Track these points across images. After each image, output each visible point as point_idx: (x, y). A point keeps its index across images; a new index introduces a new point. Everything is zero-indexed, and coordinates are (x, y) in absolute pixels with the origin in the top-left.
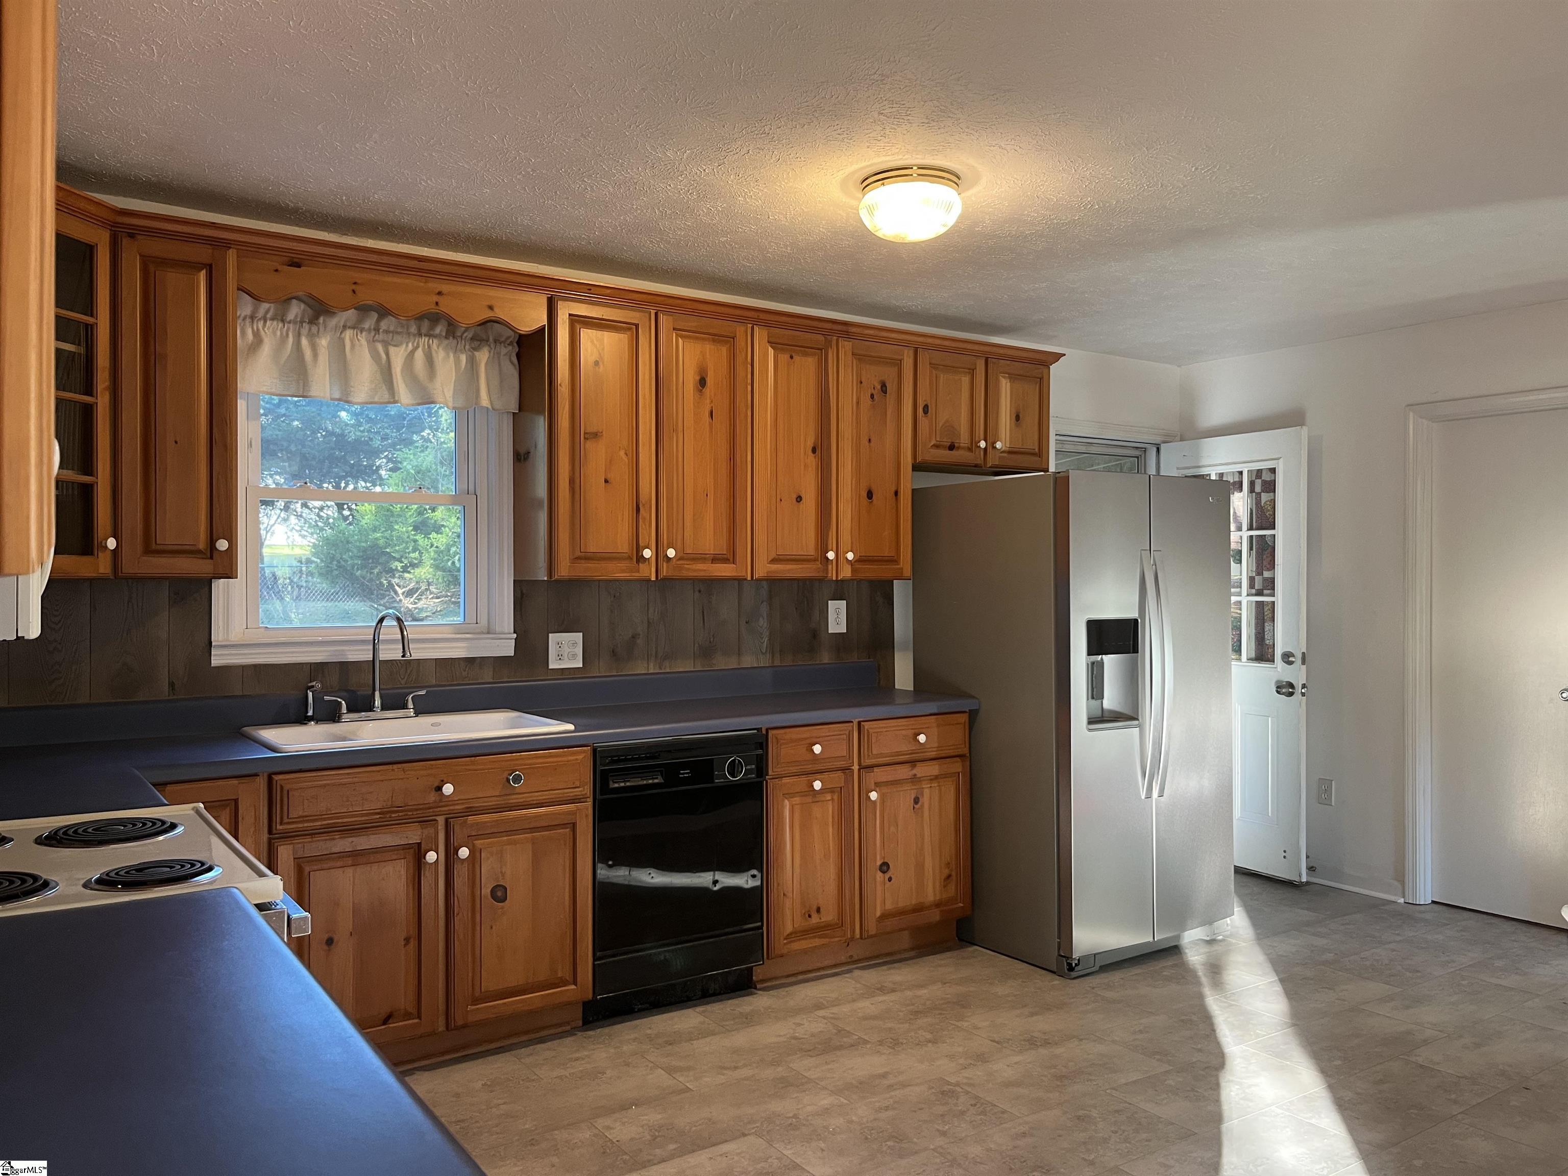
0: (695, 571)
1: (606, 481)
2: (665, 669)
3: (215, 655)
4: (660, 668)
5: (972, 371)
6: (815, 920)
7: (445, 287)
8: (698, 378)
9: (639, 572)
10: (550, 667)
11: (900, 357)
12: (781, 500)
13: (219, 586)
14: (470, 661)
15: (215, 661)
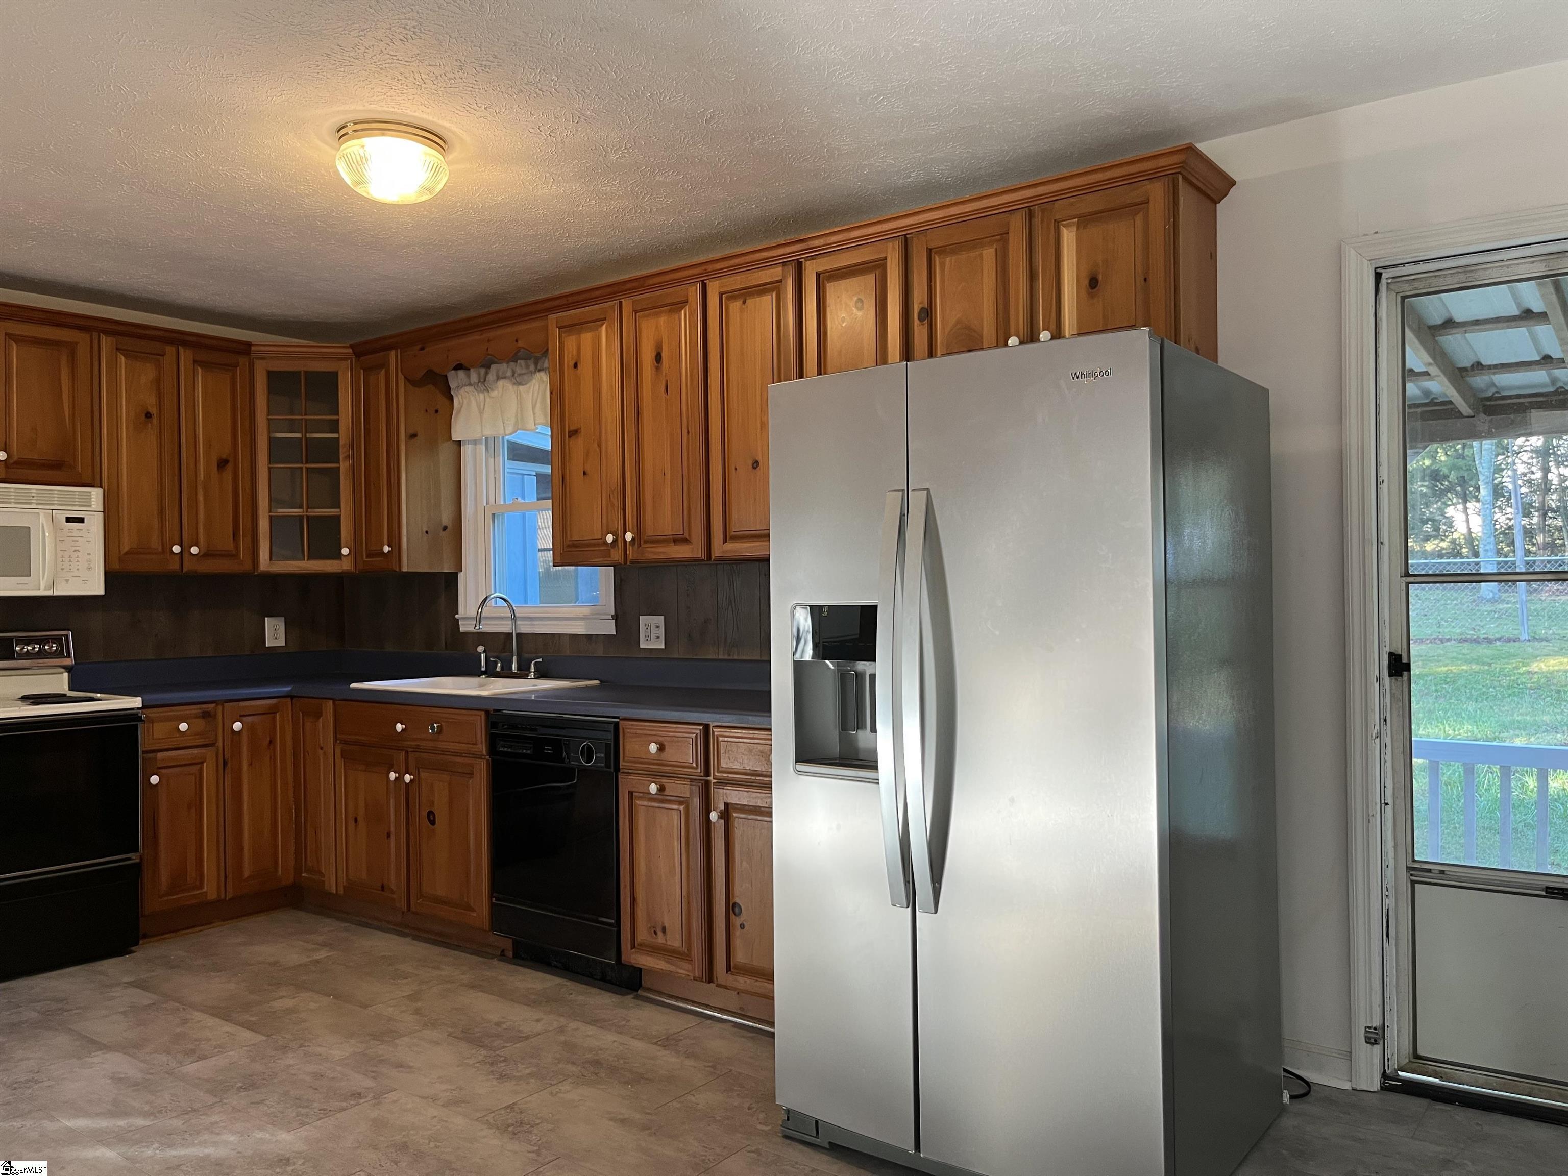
0: (655, 553)
1: (585, 473)
2: (733, 656)
3: (462, 624)
4: (729, 655)
5: (1003, 237)
6: (660, 939)
7: (491, 334)
8: (654, 354)
9: (610, 557)
10: (641, 647)
11: (883, 255)
12: (736, 469)
13: (461, 576)
14: (589, 637)
15: (462, 629)
